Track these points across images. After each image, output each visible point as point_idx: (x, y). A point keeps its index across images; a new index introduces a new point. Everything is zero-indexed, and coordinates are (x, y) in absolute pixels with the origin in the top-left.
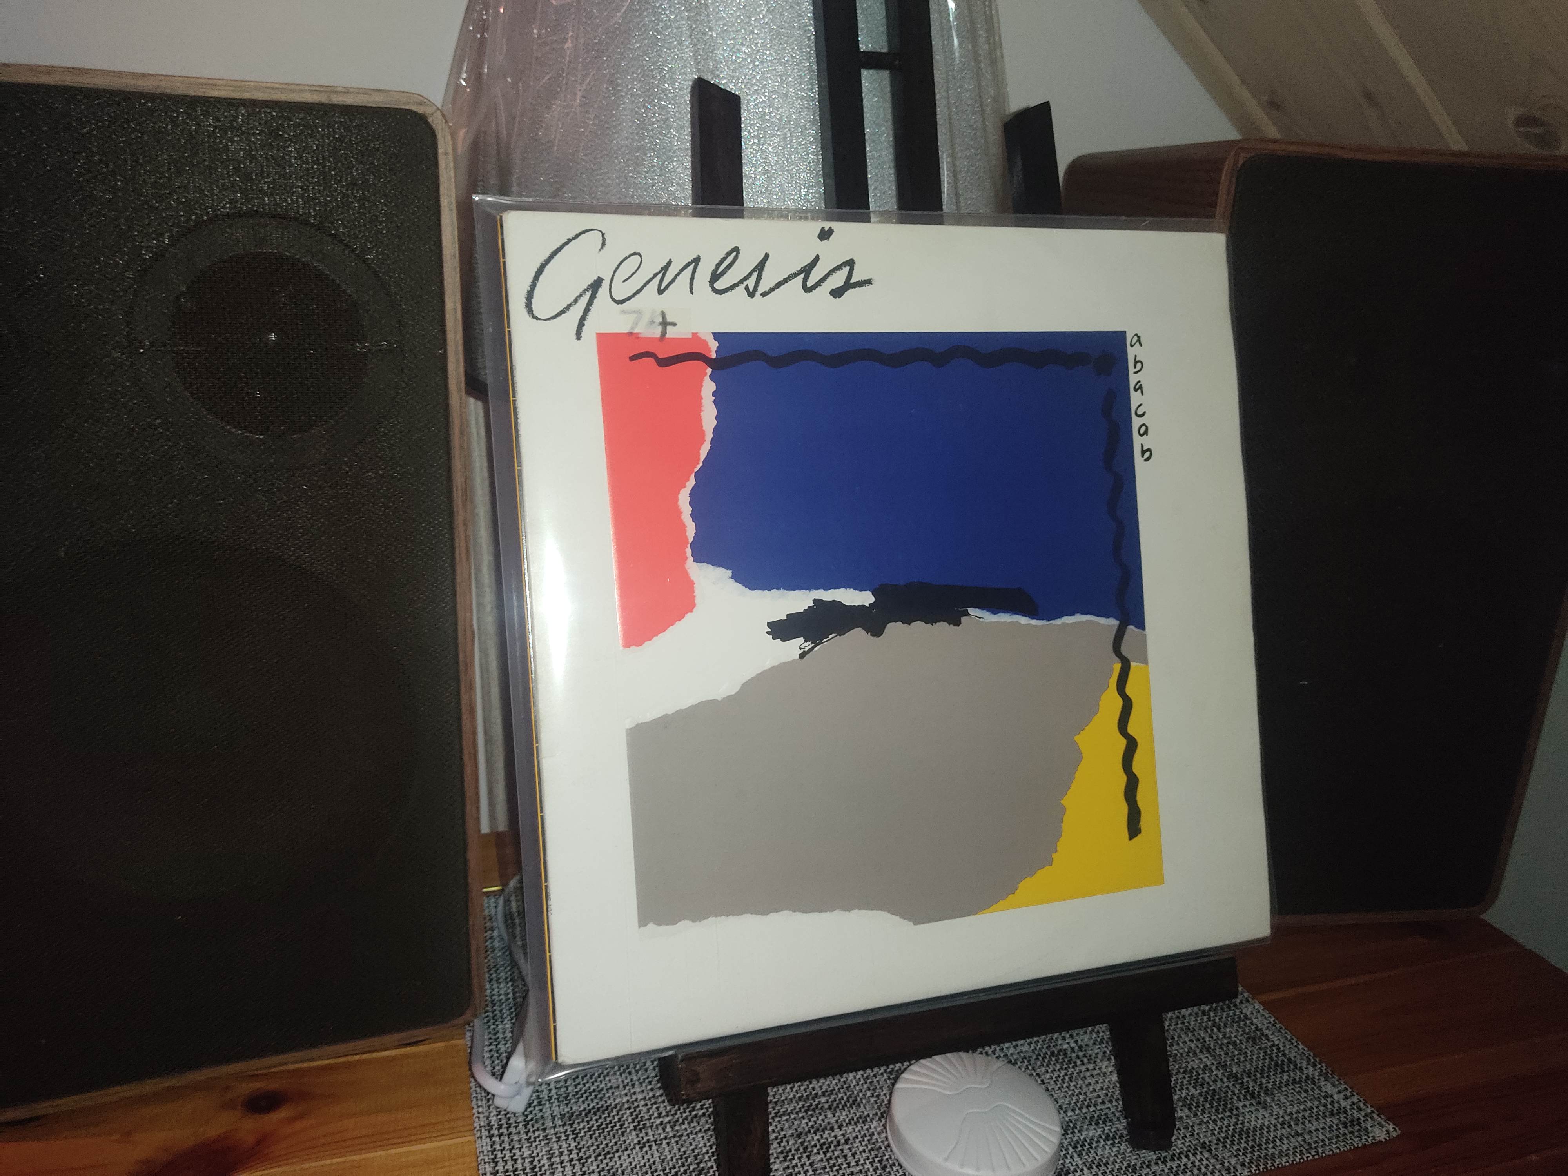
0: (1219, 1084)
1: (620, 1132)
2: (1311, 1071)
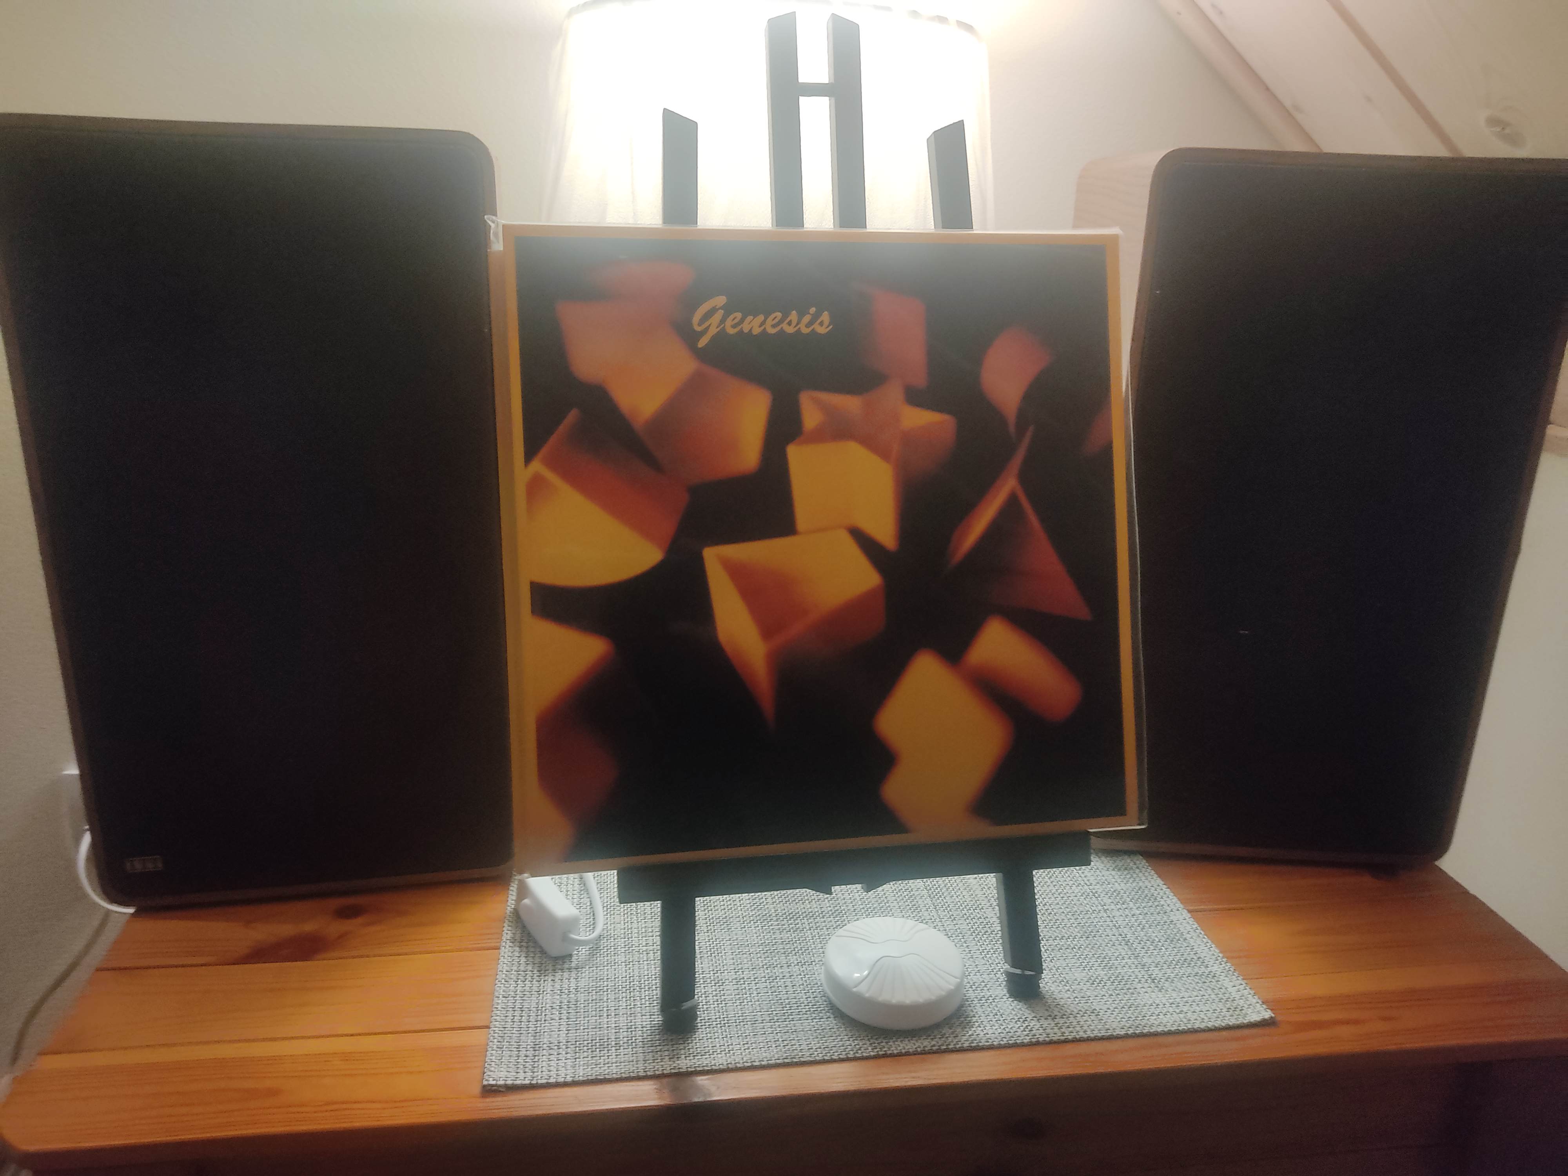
0: (1126, 969)
1: (612, 953)
2: (1216, 968)
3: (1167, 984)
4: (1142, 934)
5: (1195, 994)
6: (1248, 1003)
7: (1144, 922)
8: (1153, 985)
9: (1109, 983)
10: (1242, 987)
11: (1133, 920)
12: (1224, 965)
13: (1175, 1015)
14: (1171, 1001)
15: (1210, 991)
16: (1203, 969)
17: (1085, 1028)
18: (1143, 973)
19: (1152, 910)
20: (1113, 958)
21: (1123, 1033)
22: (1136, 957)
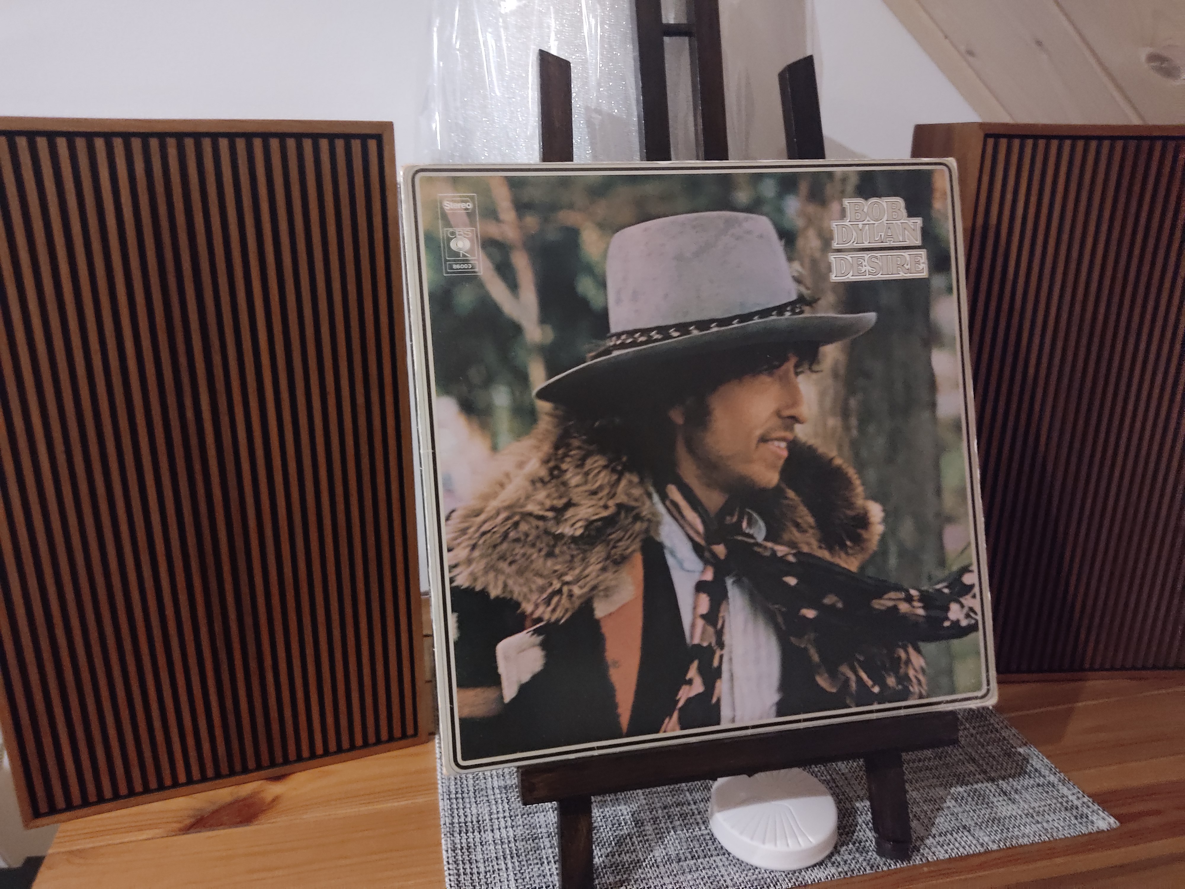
2: (1052, 778)
3: (1017, 797)
4: (984, 752)
5: (1043, 803)
6: (1091, 810)
7: (982, 740)
8: (1006, 798)
9: (970, 799)
10: (1080, 795)
11: (973, 739)
12: (1058, 775)
13: (1033, 825)
14: (1026, 812)
15: (1054, 801)
16: (1042, 779)
17: (963, 843)
18: (994, 787)
19: (986, 729)
20: (966, 775)
21: (995, 847)
22: (985, 772)
